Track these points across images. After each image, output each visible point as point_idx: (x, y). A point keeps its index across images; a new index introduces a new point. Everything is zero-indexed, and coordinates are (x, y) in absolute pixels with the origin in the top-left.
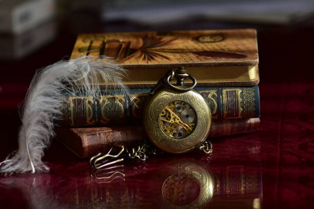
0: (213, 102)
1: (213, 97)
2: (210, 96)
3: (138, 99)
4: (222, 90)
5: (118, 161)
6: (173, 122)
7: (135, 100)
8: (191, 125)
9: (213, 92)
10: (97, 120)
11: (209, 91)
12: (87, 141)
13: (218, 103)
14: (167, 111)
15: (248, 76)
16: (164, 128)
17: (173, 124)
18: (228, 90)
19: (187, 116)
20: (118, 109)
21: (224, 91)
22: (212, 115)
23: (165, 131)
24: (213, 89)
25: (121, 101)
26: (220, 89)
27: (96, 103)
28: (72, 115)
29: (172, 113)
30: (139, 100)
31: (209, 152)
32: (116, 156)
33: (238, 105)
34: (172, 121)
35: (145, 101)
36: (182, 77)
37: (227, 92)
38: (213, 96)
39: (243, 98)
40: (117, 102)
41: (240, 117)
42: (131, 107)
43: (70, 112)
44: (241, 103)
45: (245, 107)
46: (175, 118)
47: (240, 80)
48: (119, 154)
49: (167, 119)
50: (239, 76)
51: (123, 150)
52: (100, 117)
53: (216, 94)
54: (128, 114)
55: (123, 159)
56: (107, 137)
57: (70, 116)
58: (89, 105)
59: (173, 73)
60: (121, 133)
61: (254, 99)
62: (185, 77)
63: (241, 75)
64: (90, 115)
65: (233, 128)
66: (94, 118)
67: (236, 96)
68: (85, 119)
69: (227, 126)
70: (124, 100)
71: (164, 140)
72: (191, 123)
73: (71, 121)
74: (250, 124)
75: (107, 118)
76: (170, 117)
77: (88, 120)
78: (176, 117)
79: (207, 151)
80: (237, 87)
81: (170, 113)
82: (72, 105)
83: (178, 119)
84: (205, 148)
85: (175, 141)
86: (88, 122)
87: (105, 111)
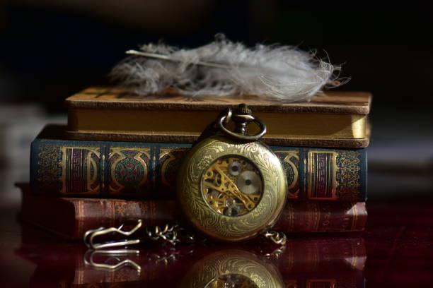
0: (292, 168)
1: (292, 161)
2: (287, 159)
3: (172, 156)
4: (307, 152)
5: (131, 242)
6: (225, 189)
7: (167, 157)
8: (253, 197)
9: (293, 153)
10: (103, 185)
11: (287, 152)
12: (82, 210)
13: (300, 171)
14: (215, 172)
15: (351, 132)
16: (209, 198)
17: (224, 193)
18: (317, 152)
19: (248, 182)
20: (138, 169)
21: (311, 154)
22: (289, 190)
23: (211, 203)
24: (293, 150)
25: (143, 156)
26: (305, 150)
27: (104, 156)
28: (64, 173)
29: (224, 176)
30: (173, 158)
31: (279, 242)
32: (127, 233)
33: (332, 175)
34: (222, 188)
35: (182, 159)
36: (244, 120)
37: (315, 154)
38: (293, 159)
39: (340, 166)
40: (138, 158)
41: (334, 197)
42: (159, 167)
43: (61, 168)
44: (337, 173)
45: (342, 181)
46: (227, 184)
47: (337, 137)
48: (133, 231)
49: (216, 185)
50: (336, 132)
51: (140, 225)
52: (109, 181)
53: (297, 157)
54: (154, 178)
55: (138, 241)
56: (116, 208)
57: (61, 175)
58: (92, 160)
59: (230, 114)
60: (140, 205)
61: (358, 169)
62: (249, 121)
63: (340, 130)
64: (92, 175)
65: (322, 220)
66: (98, 181)
67: (329, 163)
68: (84, 182)
69: (313, 217)
70: (149, 156)
71: (208, 216)
72: (253, 194)
73: (62, 183)
74: (351, 217)
75: (119, 182)
76: (220, 182)
77: (90, 183)
78: (229, 183)
79: (277, 240)
80: (331, 148)
81: (220, 176)
82: (65, 157)
83: (233, 186)
84: (274, 236)
85: (225, 220)
86: (89, 188)
87: (118, 172)
